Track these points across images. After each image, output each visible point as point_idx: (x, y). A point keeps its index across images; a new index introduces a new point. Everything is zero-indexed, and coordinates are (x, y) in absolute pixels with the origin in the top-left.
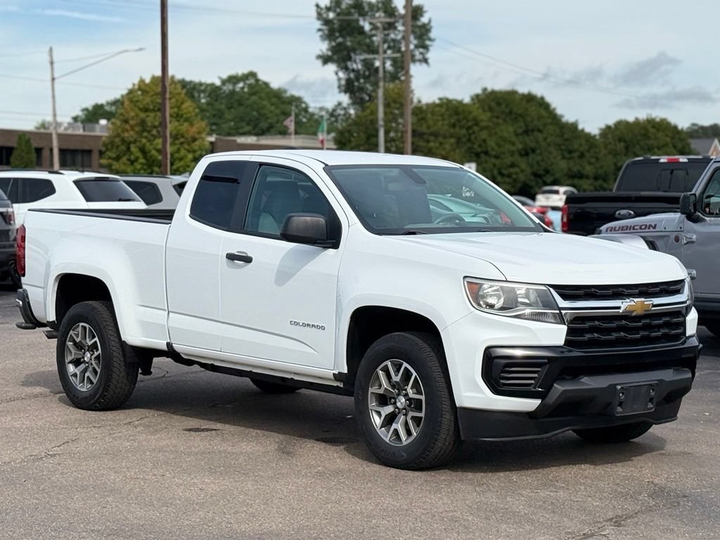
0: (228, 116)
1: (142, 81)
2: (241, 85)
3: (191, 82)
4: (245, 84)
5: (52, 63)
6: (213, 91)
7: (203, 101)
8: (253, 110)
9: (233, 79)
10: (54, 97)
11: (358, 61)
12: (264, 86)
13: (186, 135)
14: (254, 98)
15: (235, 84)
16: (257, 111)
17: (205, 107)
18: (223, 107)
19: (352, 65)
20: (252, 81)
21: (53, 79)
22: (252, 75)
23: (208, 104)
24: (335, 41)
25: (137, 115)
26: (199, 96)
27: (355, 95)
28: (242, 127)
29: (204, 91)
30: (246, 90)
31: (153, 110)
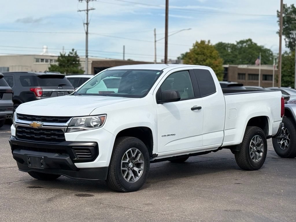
0: (238, 57)
1: (197, 42)
2: (245, 44)
3: (224, 43)
4: (247, 44)
5: (155, 35)
6: (233, 46)
7: (229, 51)
8: (249, 54)
9: (242, 42)
10: (155, 48)
11: (294, 34)
12: (254, 45)
13: (213, 64)
14: (250, 50)
15: (242, 44)
16: (251, 55)
17: (230, 53)
18: (237, 53)
19: (292, 36)
20: (249, 43)
21: (155, 41)
22: (250, 40)
23: (231, 52)
24: (284, 26)
26: (228, 49)
27: (292, 48)
28: (244, 61)
29: (230, 47)
30: (247, 46)
31: (201, 54)
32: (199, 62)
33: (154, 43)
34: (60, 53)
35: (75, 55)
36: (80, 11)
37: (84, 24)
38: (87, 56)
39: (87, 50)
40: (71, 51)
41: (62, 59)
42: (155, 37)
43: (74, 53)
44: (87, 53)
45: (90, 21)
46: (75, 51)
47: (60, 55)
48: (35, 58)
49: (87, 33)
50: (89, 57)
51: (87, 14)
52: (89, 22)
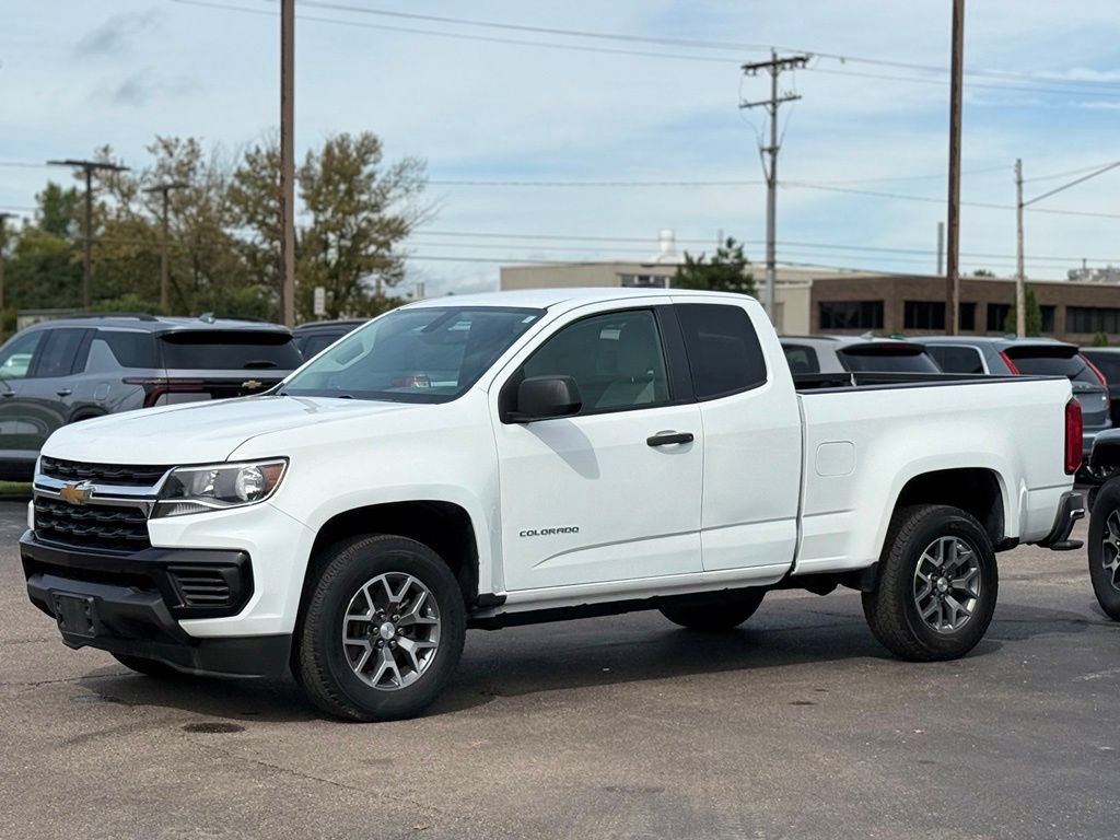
5: (1020, 183)
10: (1020, 231)
21: (1021, 206)
33: (1015, 213)
34: (686, 254)
35: (736, 261)
36: (749, 106)
37: (762, 150)
38: (771, 264)
39: (771, 244)
40: (724, 247)
41: (690, 276)
42: (1020, 191)
43: (732, 255)
44: (771, 252)
45: (782, 141)
46: (735, 246)
47: (682, 260)
48: (618, 274)
49: (772, 183)
50: (778, 266)
51: (774, 115)
52: (778, 143)
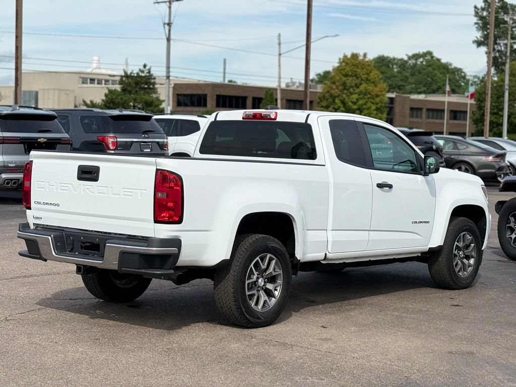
0: (410, 80)
1: (345, 56)
2: (421, 60)
3: (388, 57)
4: (424, 59)
5: (279, 44)
6: (402, 64)
7: (395, 70)
8: (428, 77)
9: (416, 56)
10: (280, 66)
11: (502, 44)
13: (372, 93)
14: (430, 69)
15: (416, 59)
16: (431, 78)
17: (396, 74)
18: (408, 74)
19: (497, 47)
20: (428, 57)
21: (280, 54)
22: (429, 53)
23: (399, 72)
24: (486, 31)
25: (341, 79)
26: (393, 67)
27: (498, 68)
28: (420, 88)
29: (396, 64)
30: (424, 63)
31: (351, 76)
32: (347, 88)
33: (277, 58)
34: (124, 70)
35: (148, 75)
36: (158, 3)
37: (165, 24)
38: (168, 77)
39: (168, 67)
40: (142, 68)
41: (127, 81)
42: (280, 48)
43: (146, 72)
44: (168, 72)
45: (173, 20)
46: (147, 68)
47: (123, 74)
48: (80, 77)
49: (168, 40)
50: (171, 78)
51: (170, 8)
52: (172, 21)
